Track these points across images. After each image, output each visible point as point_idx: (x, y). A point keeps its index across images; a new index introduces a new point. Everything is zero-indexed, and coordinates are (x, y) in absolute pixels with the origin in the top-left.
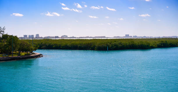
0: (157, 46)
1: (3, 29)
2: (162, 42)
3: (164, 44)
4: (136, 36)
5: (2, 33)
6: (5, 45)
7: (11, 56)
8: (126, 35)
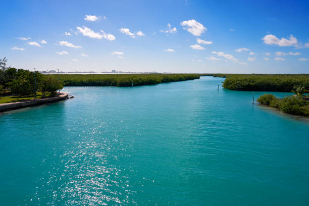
0: (160, 81)
1: (3, 60)
2: (164, 77)
3: (166, 79)
4: (121, 72)
5: (3, 65)
6: (25, 84)
7: (33, 98)
8: (113, 71)
